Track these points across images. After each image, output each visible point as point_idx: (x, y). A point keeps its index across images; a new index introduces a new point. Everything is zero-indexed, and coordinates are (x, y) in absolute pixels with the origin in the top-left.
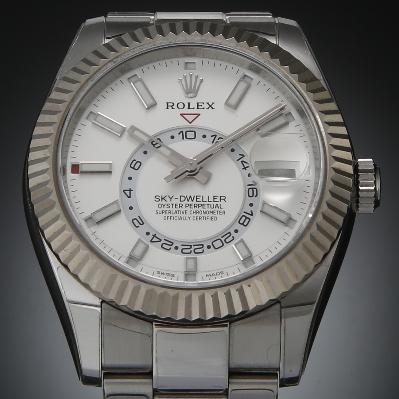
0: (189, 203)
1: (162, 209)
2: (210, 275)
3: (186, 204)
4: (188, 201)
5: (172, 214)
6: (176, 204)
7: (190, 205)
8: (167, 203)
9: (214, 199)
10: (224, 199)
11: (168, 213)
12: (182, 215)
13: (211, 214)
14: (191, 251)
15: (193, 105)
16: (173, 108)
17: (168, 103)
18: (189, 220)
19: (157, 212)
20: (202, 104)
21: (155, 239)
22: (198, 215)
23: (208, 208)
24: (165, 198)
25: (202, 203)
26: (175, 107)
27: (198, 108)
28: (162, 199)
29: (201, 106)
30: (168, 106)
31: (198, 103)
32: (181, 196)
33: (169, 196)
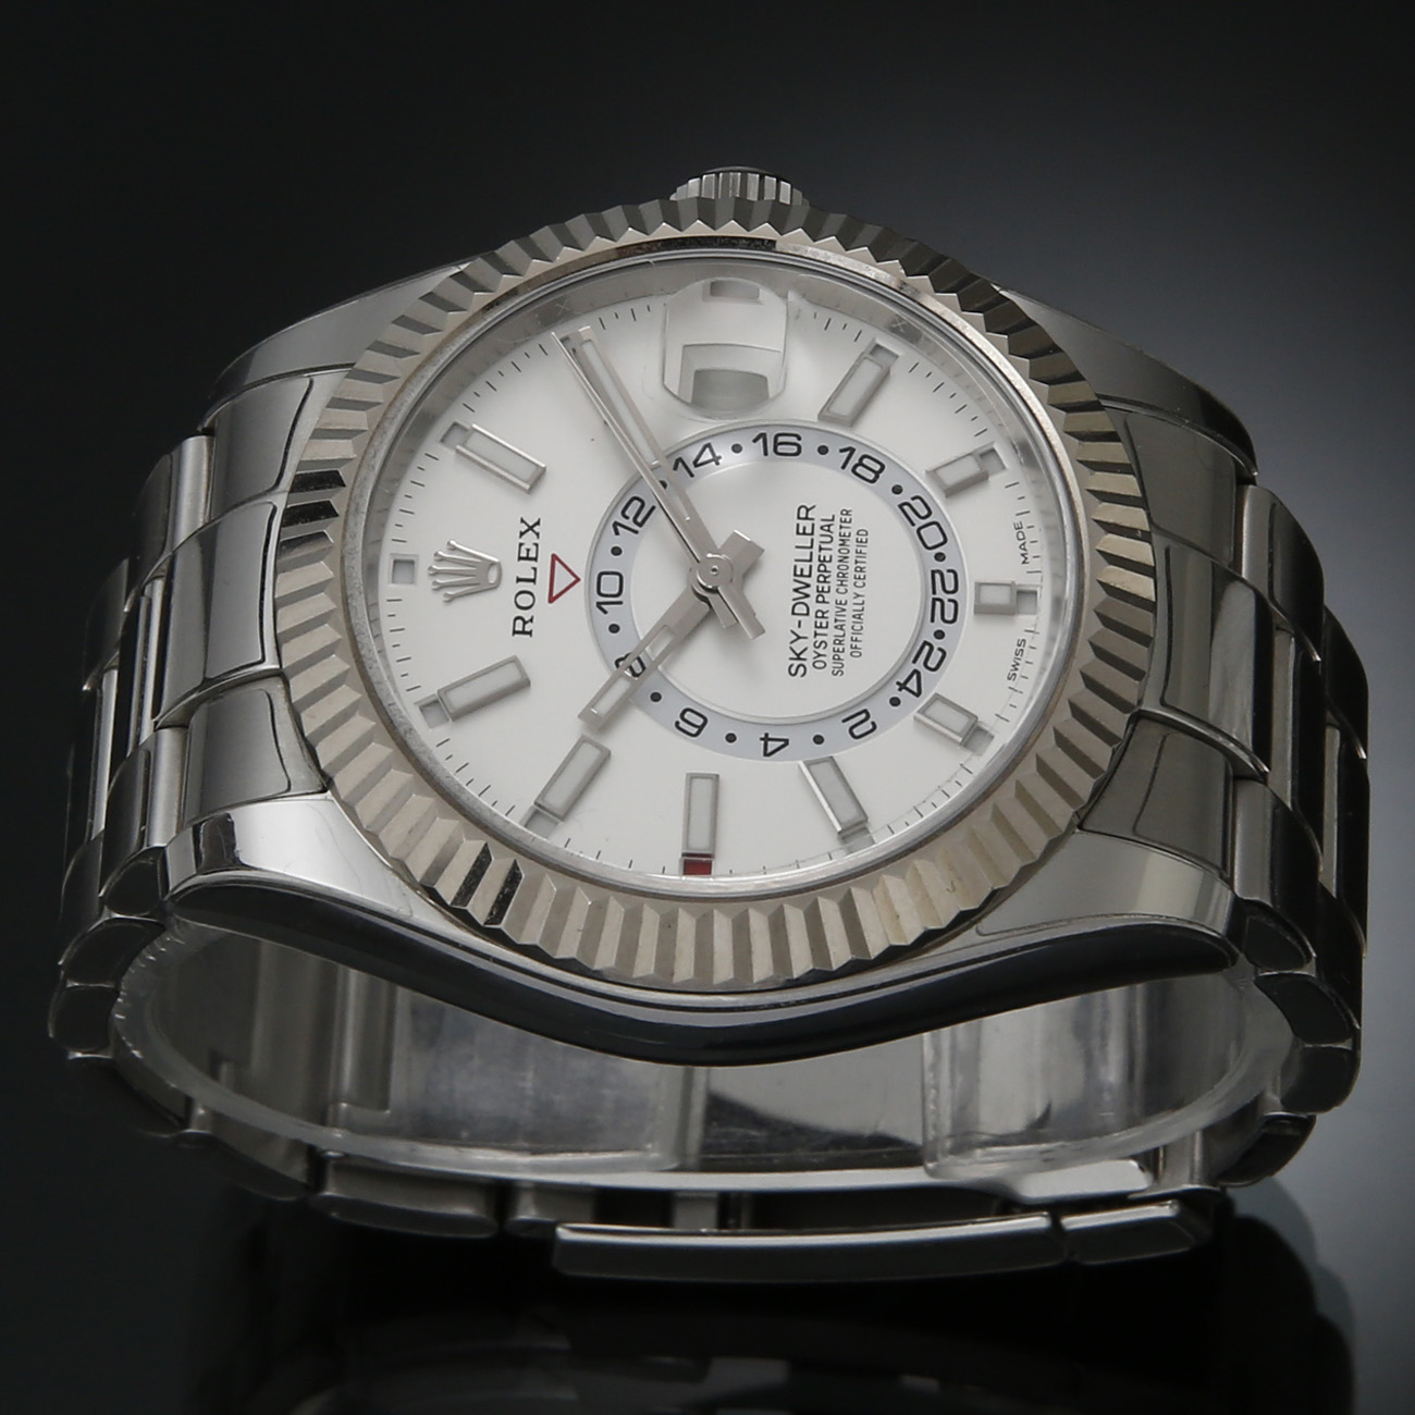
0: (814, 594)
1: (829, 660)
2: (1023, 555)
3: (817, 601)
4: (807, 596)
5: (844, 635)
6: (816, 626)
7: (820, 592)
8: (811, 648)
9: (804, 533)
10: (808, 510)
11: (841, 648)
12: (849, 612)
13: (848, 543)
14: (950, 600)
15: (525, 570)
16: (531, 620)
17: (515, 632)
18: (862, 596)
19: (838, 672)
20: (523, 548)
21: (912, 685)
22: (851, 573)
23: (830, 549)
24: (798, 652)
25: (815, 563)
26: (526, 615)
27: (535, 559)
28: (799, 659)
29: (528, 550)
30: (523, 632)
31: (520, 558)
32: (793, 613)
33: (792, 642)
